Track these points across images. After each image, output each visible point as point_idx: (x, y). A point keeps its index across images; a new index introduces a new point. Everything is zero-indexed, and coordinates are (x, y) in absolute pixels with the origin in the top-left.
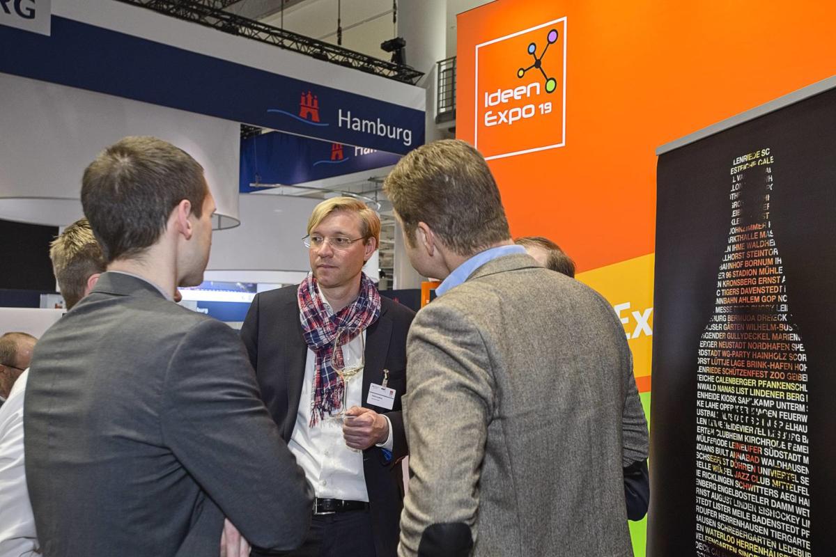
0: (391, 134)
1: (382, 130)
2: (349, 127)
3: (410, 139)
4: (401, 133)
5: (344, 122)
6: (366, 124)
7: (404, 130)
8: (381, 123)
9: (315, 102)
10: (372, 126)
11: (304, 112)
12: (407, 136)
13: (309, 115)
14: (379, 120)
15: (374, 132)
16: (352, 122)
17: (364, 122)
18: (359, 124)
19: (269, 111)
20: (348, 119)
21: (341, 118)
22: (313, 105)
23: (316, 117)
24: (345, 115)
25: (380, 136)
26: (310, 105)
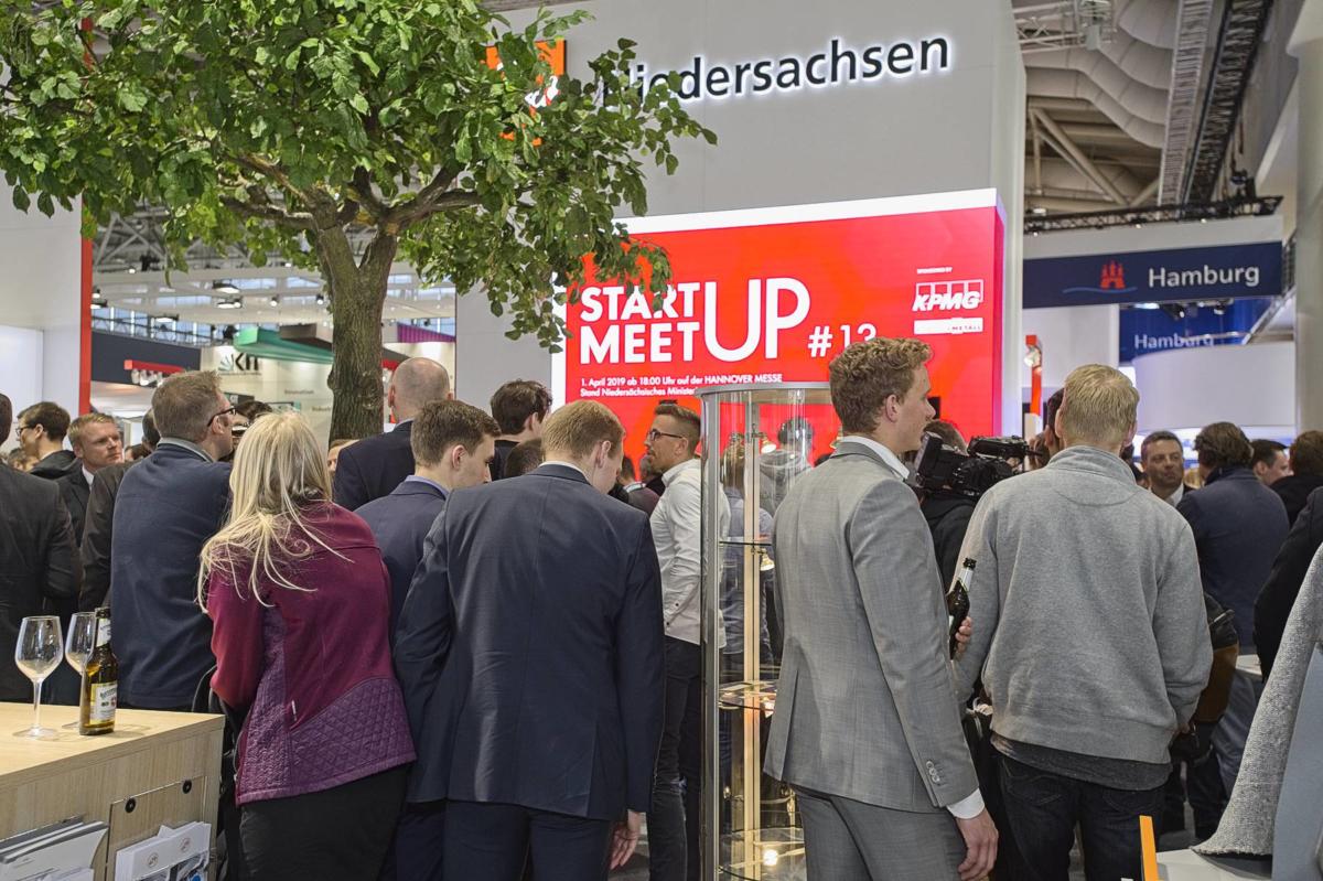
0: (1226, 276)
1: (1211, 277)
2: (1163, 284)
3: (1257, 278)
4: (1242, 275)
5: (1157, 282)
6: (1188, 278)
7: (1246, 268)
8: (1210, 269)
9: (1120, 270)
10: (1196, 277)
11: (1105, 284)
12: (1252, 274)
13: (1112, 285)
14: (1206, 268)
15: (1200, 281)
16: (1167, 278)
17: (1184, 275)
18: (1177, 280)
19: (1066, 291)
20: (1162, 277)
21: (1152, 278)
22: (1117, 273)
23: (1119, 283)
24: (1157, 273)
25: (1208, 285)
26: (1112, 273)
